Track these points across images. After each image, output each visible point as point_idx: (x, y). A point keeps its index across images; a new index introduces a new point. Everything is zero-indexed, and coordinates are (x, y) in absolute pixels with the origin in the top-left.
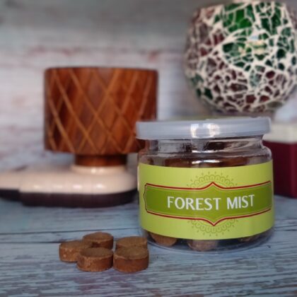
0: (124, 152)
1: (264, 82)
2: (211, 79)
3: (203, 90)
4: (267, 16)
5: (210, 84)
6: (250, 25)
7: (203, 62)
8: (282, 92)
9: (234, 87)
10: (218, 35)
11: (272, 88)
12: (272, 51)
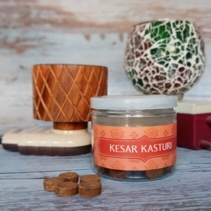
0: (86, 121)
1: (177, 75)
2: (142, 73)
3: (137, 80)
4: (180, 30)
5: (141, 76)
6: (169, 36)
7: (137, 61)
8: (189, 81)
9: (157, 78)
10: (147, 42)
11: (182, 78)
12: (183, 54)
